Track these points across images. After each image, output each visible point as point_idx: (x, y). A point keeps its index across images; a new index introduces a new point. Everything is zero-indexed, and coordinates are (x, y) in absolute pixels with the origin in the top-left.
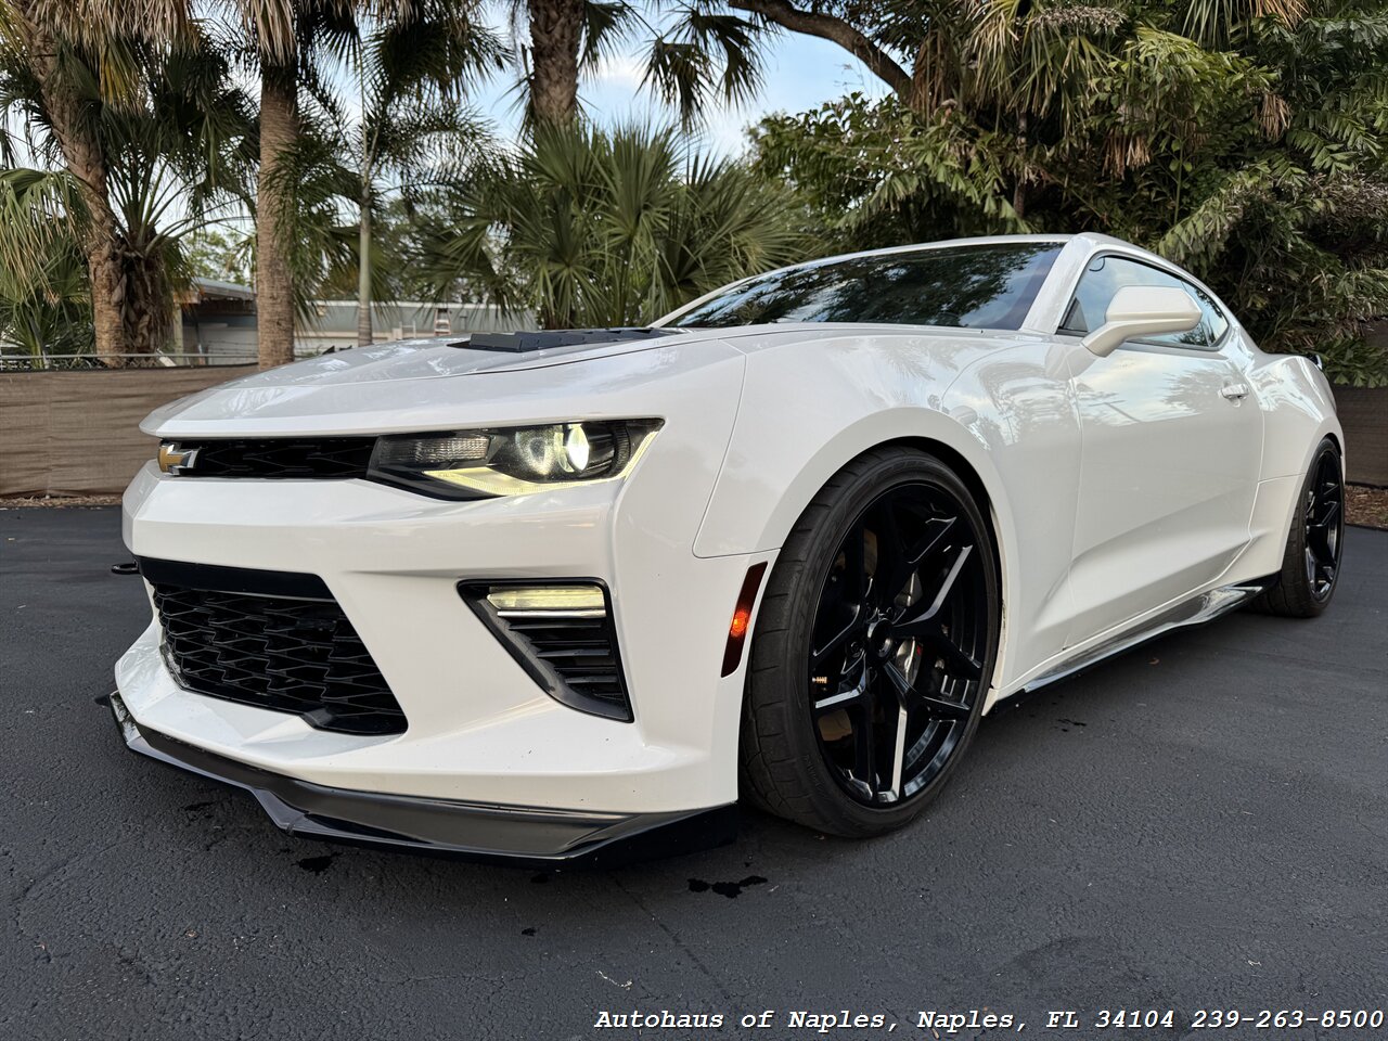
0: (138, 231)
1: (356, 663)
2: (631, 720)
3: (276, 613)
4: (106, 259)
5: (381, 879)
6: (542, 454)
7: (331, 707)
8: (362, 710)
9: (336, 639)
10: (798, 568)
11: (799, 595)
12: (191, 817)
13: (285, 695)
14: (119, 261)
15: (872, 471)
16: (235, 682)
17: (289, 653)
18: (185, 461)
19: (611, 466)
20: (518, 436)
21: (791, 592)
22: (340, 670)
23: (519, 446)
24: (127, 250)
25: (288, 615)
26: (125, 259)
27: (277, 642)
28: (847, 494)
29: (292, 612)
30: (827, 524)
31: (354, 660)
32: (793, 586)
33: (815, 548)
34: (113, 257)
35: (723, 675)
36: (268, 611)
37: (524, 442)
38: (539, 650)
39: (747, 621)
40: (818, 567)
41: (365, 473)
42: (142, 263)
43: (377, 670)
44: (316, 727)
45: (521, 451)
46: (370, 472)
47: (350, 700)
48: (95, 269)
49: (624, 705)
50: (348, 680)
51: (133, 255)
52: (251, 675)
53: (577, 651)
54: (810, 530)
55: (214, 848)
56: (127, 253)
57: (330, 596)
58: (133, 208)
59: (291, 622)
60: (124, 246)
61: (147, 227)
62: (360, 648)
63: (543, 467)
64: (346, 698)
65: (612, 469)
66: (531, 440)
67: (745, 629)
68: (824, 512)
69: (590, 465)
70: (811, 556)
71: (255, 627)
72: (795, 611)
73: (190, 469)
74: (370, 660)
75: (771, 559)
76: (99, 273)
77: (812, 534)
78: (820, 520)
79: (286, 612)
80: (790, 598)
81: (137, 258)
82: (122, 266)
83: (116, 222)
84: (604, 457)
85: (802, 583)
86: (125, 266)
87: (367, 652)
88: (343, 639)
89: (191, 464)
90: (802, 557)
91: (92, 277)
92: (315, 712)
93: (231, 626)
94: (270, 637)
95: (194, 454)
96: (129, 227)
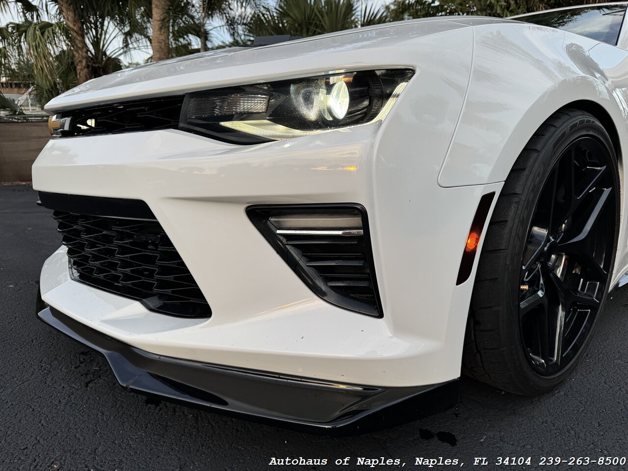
0: (99, 54)
1: (176, 266)
2: (381, 315)
3: (120, 229)
4: (84, 68)
5: (197, 417)
6: (312, 103)
7: (161, 296)
8: (182, 299)
9: (160, 248)
10: (516, 200)
11: (517, 221)
12: (81, 359)
13: (131, 286)
14: (90, 69)
15: (566, 124)
16: (101, 276)
17: (131, 258)
18: (63, 126)
19: (366, 114)
20: (292, 88)
21: (510, 219)
22: (164, 270)
23: (293, 96)
24: (94, 63)
25: (128, 231)
26: (93, 68)
27: (123, 250)
28: (550, 141)
29: (131, 228)
30: (537, 164)
31: (173, 264)
32: (511, 213)
33: (528, 184)
34: (88, 66)
35: (457, 284)
36: (115, 228)
37: (297, 92)
38: (308, 260)
39: (477, 240)
40: (531, 199)
41: (178, 125)
42: (101, 70)
43: (188, 271)
44: (151, 310)
45: (294, 101)
46: (181, 125)
47: (173, 292)
48: (80, 73)
49: (374, 304)
50: (170, 278)
51: (97, 65)
52: (110, 272)
53: (337, 261)
54: (525, 169)
55: (90, 385)
56: (94, 65)
57: (154, 217)
58: (96, 43)
59: (130, 236)
60: (92, 61)
61: (102, 52)
62: (176, 256)
63: (311, 114)
64: (169, 290)
65: (367, 116)
66: (303, 91)
67: (476, 247)
68: (535, 155)
69: (349, 113)
70: (526, 191)
71: (107, 239)
72: (513, 234)
73: (66, 131)
74: (183, 264)
75: (498, 189)
76: (81, 74)
77: (526, 172)
78: (531, 161)
79: (127, 229)
80: (509, 225)
81: (99, 67)
82: (92, 71)
83: (88, 50)
84: (361, 106)
85: (519, 212)
86: (93, 71)
87: (181, 259)
88: (165, 248)
89: (67, 128)
90: (518, 190)
91: (78, 76)
92: (148, 299)
93: (95, 238)
94: (119, 246)
95: (68, 120)
96: (95, 53)
